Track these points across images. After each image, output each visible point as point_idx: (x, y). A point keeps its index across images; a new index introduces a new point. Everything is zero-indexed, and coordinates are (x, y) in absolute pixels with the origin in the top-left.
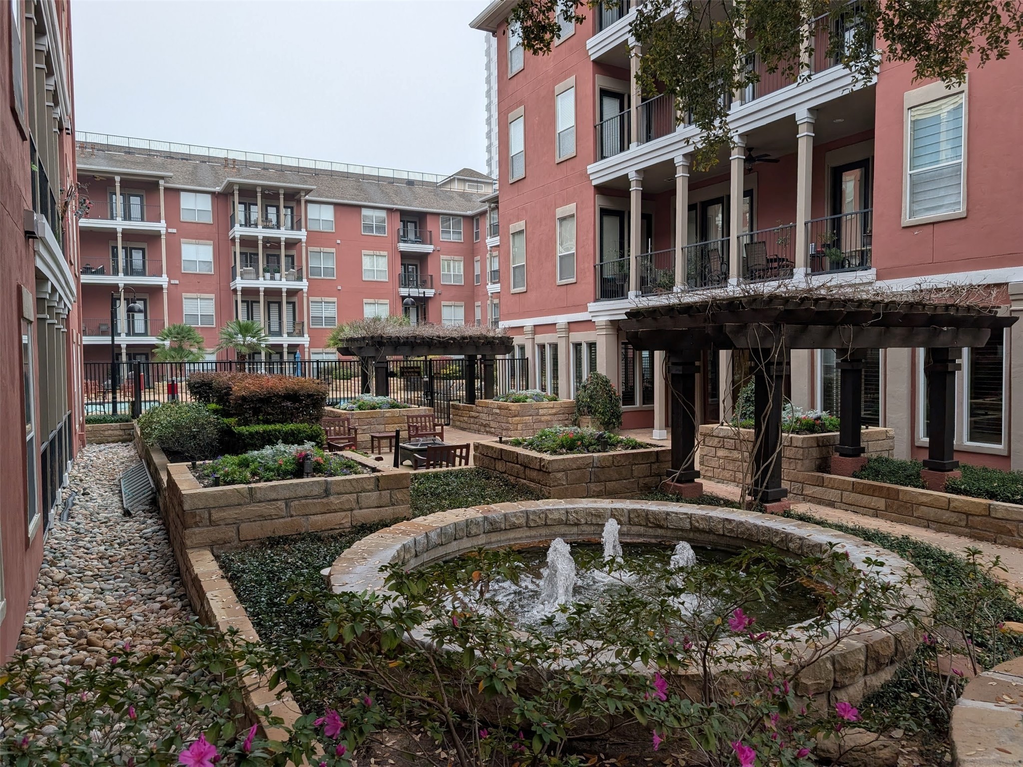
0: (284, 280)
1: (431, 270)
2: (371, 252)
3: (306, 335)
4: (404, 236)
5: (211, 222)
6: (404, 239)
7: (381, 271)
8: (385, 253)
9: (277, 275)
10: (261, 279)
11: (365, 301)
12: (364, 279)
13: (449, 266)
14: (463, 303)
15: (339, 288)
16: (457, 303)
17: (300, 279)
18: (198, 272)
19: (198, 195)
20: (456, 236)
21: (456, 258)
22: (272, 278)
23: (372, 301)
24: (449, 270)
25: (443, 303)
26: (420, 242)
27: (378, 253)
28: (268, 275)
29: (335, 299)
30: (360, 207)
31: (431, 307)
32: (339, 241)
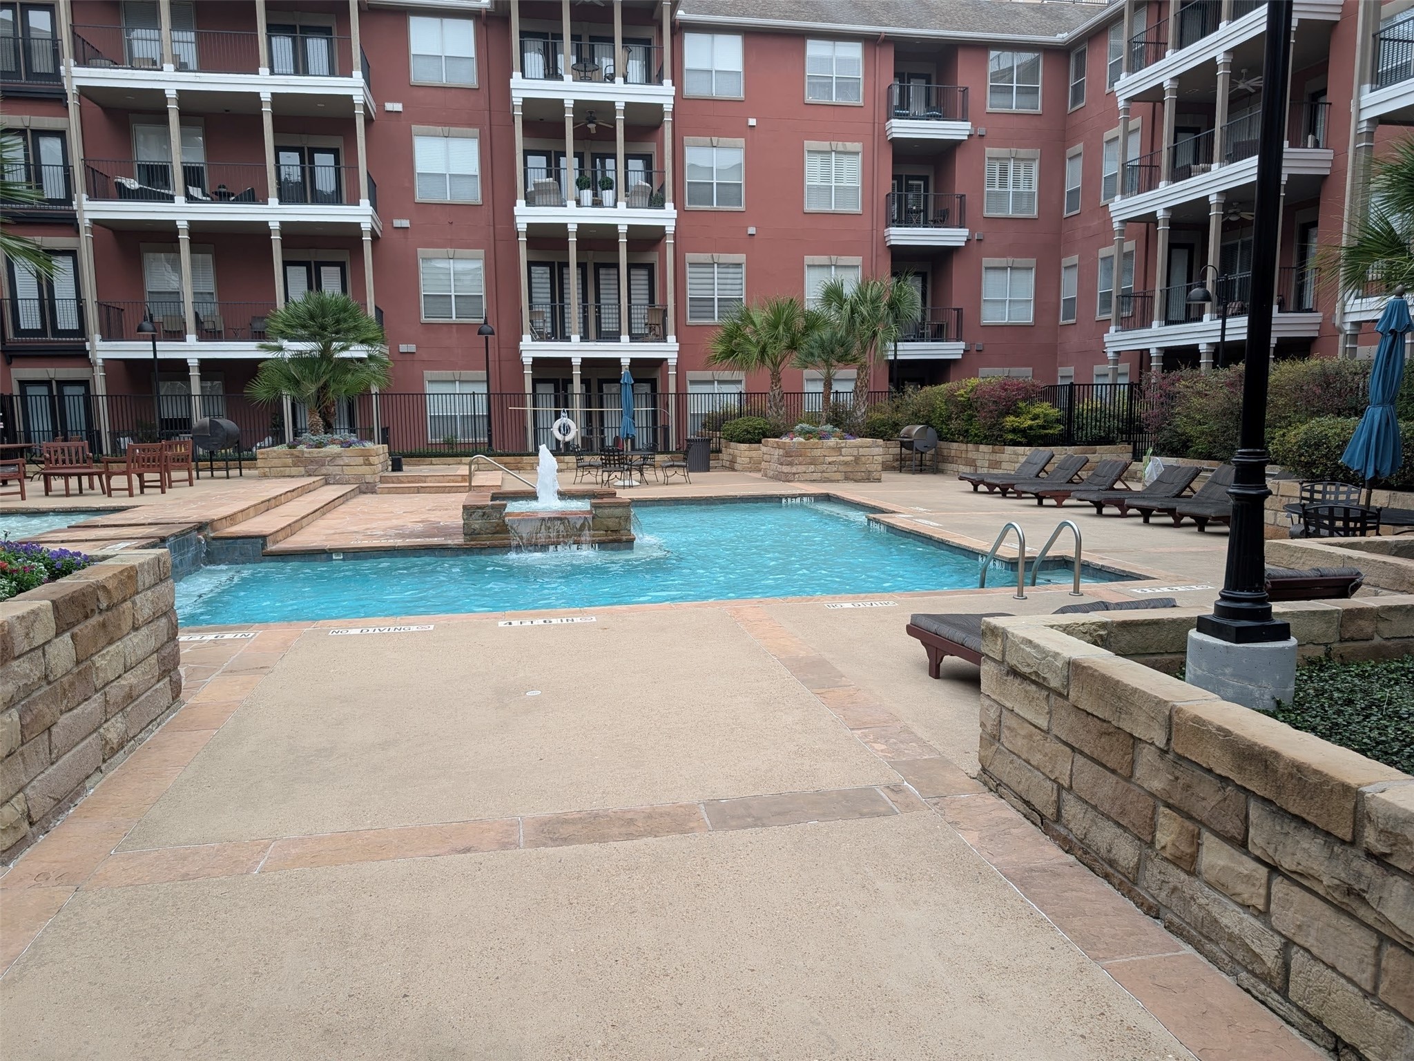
0: (622, 205)
1: (961, 182)
2: (824, 145)
3: (671, 338)
4: (901, 106)
5: (475, 84)
6: (902, 110)
7: (845, 188)
8: (857, 146)
9: (608, 196)
10: (571, 204)
11: (808, 259)
12: (807, 209)
13: (1004, 172)
14: (1032, 262)
15: (752, 230)
16: (1020, 262)
17: (656, 202)
18: (448, 199)
19: (447, 21)
20: (1027, 99)
21: (1023, 153)
22: (597, 203)
23: (823, 259)
24: (1003, 184)
25: (987, 262)
26: (938, 118)
27: (840, 146)
28: (587, 195)
29: (741, 258)
30: (801, 36)
31: (958, 272)
32: (752, 122)
